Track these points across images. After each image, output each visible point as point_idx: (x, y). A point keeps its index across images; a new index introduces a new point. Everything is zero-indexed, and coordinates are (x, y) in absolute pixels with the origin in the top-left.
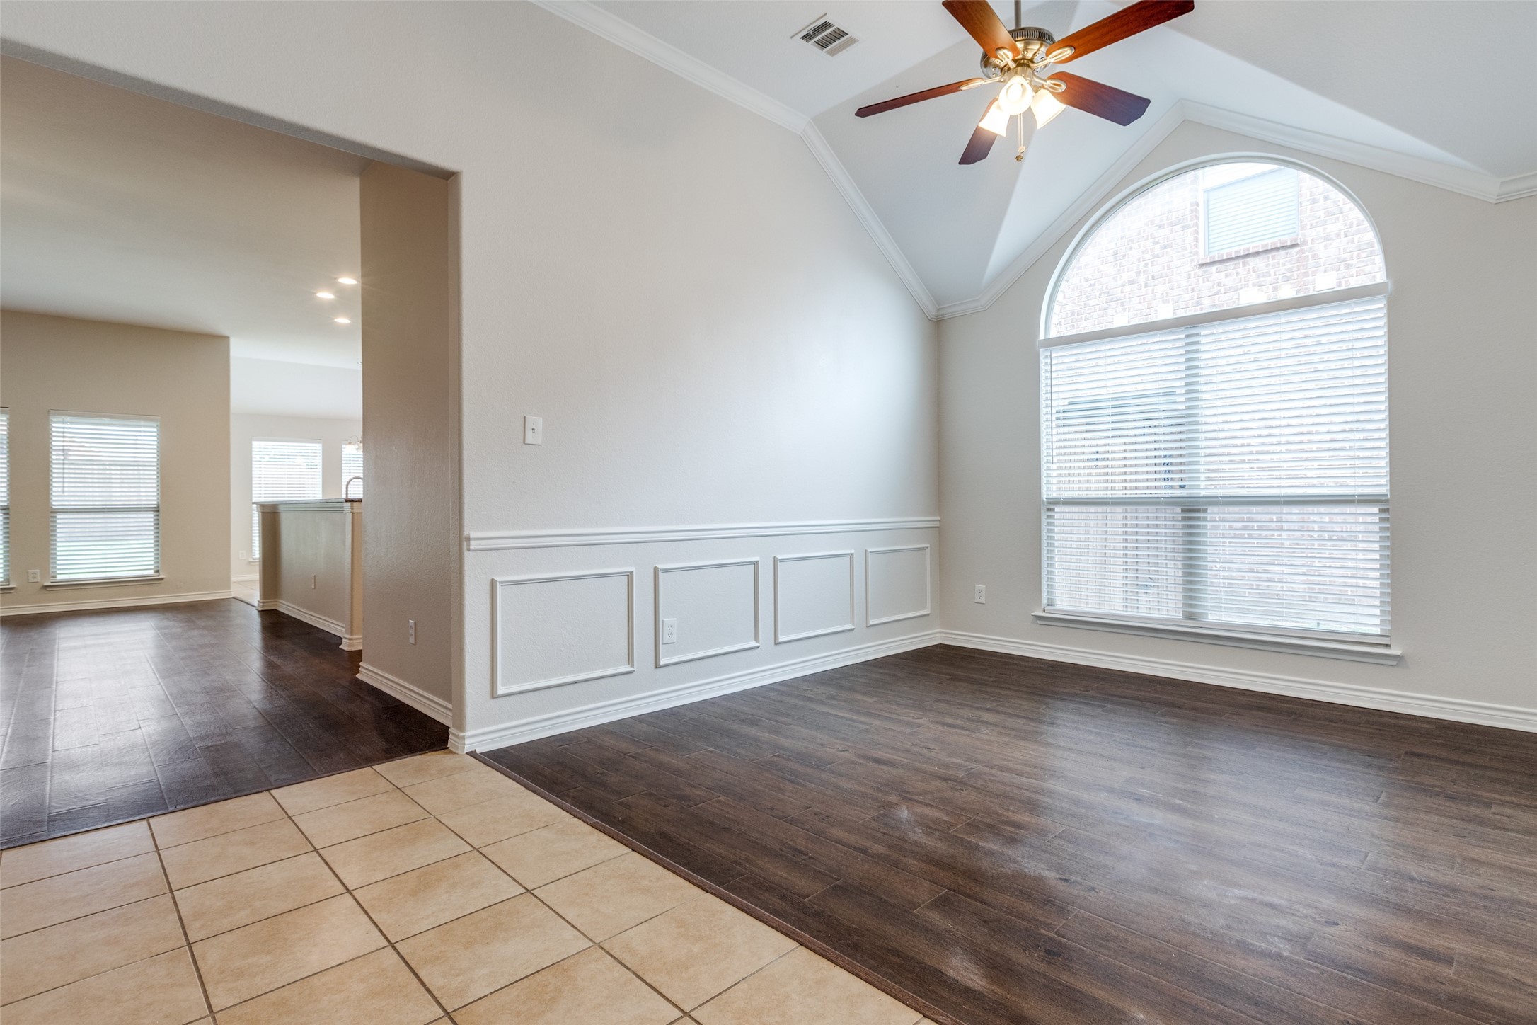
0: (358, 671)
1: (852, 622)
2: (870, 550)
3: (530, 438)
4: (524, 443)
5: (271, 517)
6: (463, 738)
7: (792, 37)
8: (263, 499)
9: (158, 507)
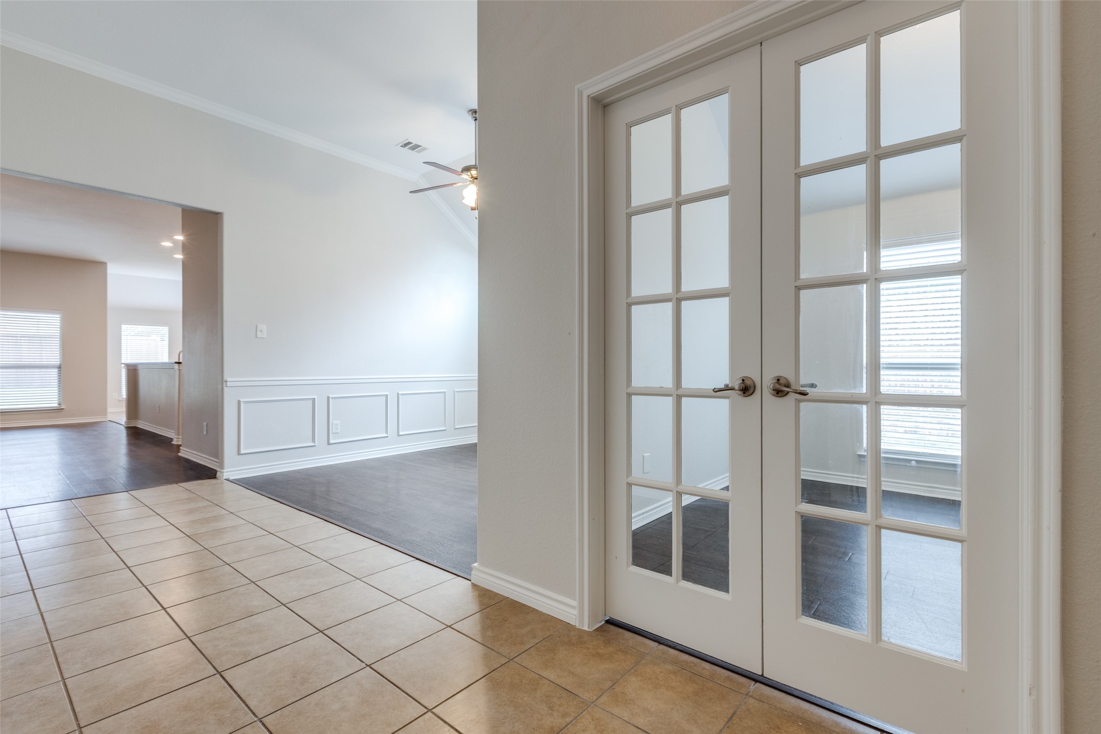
0: (179, 452)
1: (445, 426)
2: (456, 390)
3: (259, 335)
4: (256, 337)
5: (133, 372)
6: (223, 472)
7: (396, 146)
8: (129, 361)
9: (60, 365)
